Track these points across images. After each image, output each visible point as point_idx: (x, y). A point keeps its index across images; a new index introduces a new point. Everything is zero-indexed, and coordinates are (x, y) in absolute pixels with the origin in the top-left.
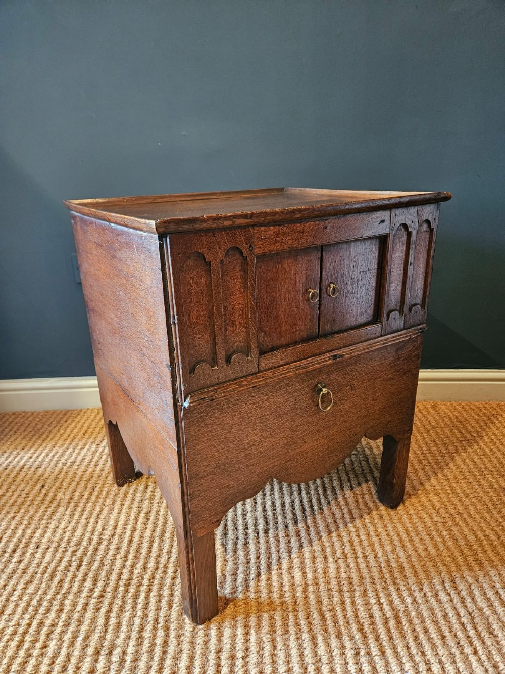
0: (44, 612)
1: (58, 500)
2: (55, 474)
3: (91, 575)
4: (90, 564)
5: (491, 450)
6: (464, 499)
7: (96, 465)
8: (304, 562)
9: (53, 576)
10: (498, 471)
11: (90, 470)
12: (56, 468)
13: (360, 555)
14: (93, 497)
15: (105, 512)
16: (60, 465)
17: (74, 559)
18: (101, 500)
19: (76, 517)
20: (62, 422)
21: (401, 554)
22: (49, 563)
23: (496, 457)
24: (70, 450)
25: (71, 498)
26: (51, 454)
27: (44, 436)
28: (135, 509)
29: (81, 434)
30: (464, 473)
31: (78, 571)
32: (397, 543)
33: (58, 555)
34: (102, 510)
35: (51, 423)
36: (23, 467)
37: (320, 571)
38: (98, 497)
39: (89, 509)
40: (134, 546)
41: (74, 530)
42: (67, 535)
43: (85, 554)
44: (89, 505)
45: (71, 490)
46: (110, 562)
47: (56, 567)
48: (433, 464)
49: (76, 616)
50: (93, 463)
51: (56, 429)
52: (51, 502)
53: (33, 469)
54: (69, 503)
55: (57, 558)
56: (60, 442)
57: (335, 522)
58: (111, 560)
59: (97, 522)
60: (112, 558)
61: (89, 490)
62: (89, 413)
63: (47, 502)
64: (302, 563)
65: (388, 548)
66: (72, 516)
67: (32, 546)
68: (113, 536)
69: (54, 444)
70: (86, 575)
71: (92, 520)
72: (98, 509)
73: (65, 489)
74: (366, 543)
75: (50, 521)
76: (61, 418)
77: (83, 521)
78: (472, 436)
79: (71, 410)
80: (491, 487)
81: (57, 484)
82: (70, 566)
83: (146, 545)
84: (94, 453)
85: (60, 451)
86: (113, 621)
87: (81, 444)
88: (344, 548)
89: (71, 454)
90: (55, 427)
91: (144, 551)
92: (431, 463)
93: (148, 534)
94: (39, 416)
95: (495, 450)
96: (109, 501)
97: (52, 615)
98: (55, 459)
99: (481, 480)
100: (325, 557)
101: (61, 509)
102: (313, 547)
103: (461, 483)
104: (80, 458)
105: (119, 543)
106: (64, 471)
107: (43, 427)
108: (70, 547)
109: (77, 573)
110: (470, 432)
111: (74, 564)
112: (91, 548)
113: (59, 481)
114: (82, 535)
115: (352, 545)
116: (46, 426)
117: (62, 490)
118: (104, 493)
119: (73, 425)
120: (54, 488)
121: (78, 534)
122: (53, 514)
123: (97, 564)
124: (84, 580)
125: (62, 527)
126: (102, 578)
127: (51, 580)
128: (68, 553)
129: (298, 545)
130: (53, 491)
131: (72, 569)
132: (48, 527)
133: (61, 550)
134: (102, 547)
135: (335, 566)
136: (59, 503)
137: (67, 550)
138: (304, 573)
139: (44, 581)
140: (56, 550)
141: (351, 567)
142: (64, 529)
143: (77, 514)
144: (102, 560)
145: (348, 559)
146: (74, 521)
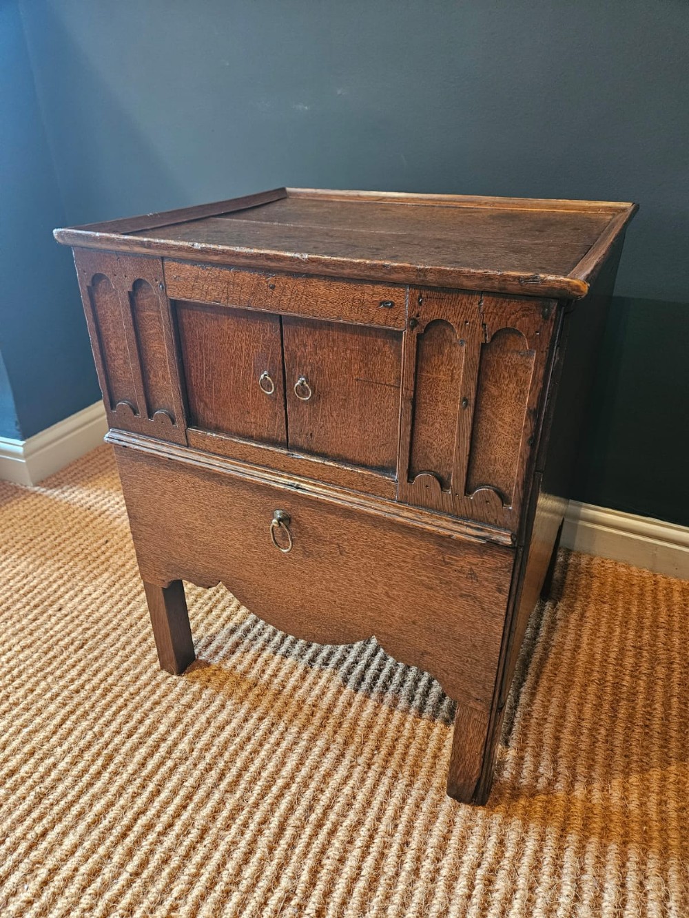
0: (17, 686)
1: (109, 563)
3: (83, 663)
4: (91, 649)
8: (311, 750)
9: (51, 648)
17: (80, 637)
19: (114, 589)
22: (57, 632)
31: (75, 653)
33: (71, 627)
36: (104, 512)
37: (322, 770)
41: (103, 603)
42: (93, 606)
43: (94, 636)
46: (110, 655)
47: (60, 639)
49: (41, 702)
52: (103, 563)
53: (111, 518)
55: (68, 630)
57: (391, 712)
58: (112, 654)
59: (129, 604)
60: (114, 651)
63: (99, 561)
64: (308, 750)
67: (56, 607)
71: (126, 599)
75: (88, 584)
77: (116, 597)
82: (72, 644)
86: (68, 724)
88: (375, 754)
97: (21, 692)
100: (341, 756)
101: (106, 575)
102: (336, 736)
108: (86, 622)
109: (73, 655)
111: (77, 644)
112: (103, 632)
113: (126, 539)
114: (105, 614)
115: (390, 754)
117: (121, 552)
120: (116, 547)
121: (102, 610)
122: (95, 578)
123: (96, 653)
124: (74, 666)
125: (94, 596)
126: (89, 672)
127: (46, 653)
128: (80, 629)
129: (319, 724)
130: (112, 550)
131: (72, 648)
132: (81, 591)
133: (77, 622)
134: (114, 635)
135: (345, 773)
136: (109, 566)
137: (81, 625)
138: (301, 763)
139: (40, 651)
140: (72, 621)
141: (365, 783)
142: (94, 599)
143: (117, 585)
144: (103, 651)
145: (371, 771)
146: (108, 594)
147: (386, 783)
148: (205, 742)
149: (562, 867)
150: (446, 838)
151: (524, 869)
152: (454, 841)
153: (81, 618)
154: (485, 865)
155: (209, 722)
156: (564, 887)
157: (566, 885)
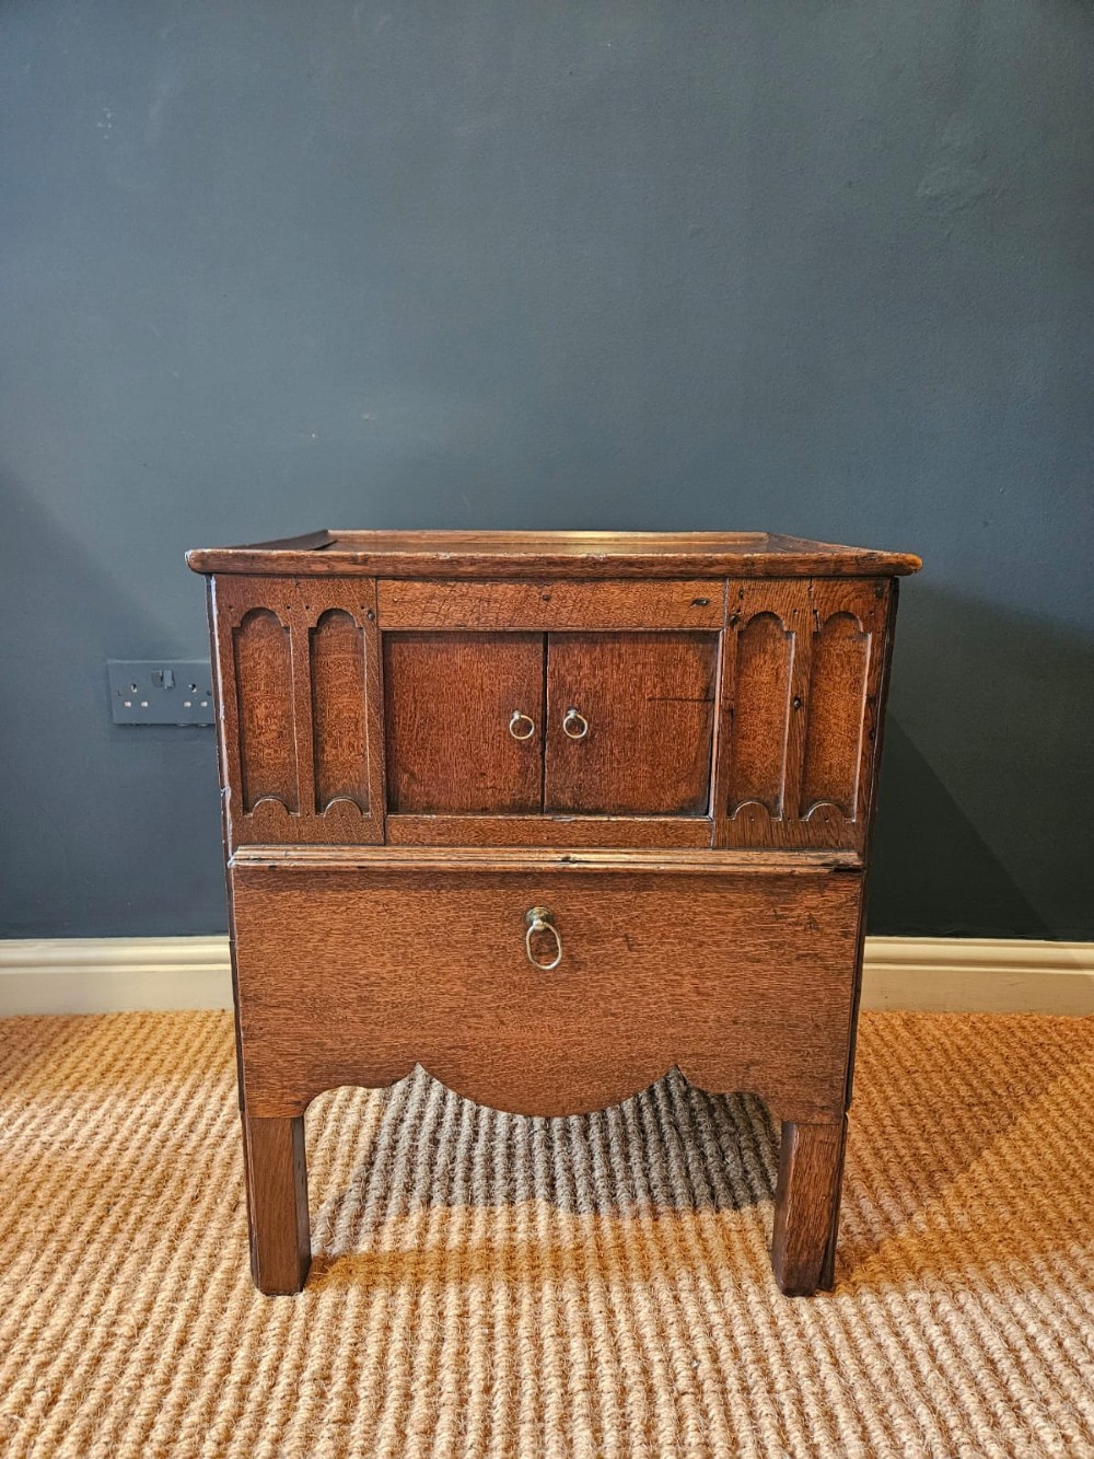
1: (19, 1235)
2: (22, 1168)
3: (75, 1428)
4: (79, 1397)
5: (1039, 1128)
6: (979, 1246)
7: (122, 1149)
8: (598, 1402)
10: (1055, 1177)
11: (106, 1161)
12: (26, 1155)
13: (733, 1384)
14: (105, 1230)
15: (128, 1268)
16: (36, 1149)
17: (40, 1383)
18: (122, 1237)
19: (58, 1278)
20: (55, 1045)
21: (832, 1384)
23: (1051, 1144)
24: (65, 1112)
25: (52, 1231)
26: (20, 1121)
27: (10, 1076)
28: (201, 1262)
29: (95, 1074)
30: (977, 1181)
31: (46, 1415)
32: (821, 1354)
34: (121, 1262)
35: (30, 1046)
37: (636, 1424)
38: (116, 1229)
39: (91, 1259)
40: (190, 1354)
41: (49, 1310)
42: (32, 1321)
43: (68, 1371)
44: (94, 1247)
45: (53, 1210)
46: (126, 1394)
48: (907, 1159)
50: (115, 1145)
51: (40, 1059)
54: (45, 1241)
56: (44, 1093)
57: (676, 1299)
58: (130, 1389)
59: (107, 1292)
60: (131, 1384)
61: (97, 1210)
62: (120, 1023)
64: (594, 1403)
65: (801, 1367)
66: (48, 1274)
68: (141, 1327)
69: (29, 1095)
70: (65, 1425)
71: (95, 1287)
72: (112, 1258)
73: (41, 1207)
74: (747, 1355)
76: (55, 1035)
77: (73, 1290)
78: (995, 1093)
79: (81, 1016)
80: (1041, 1216)
81: (23, 1195)
82: (28, 1401)
83: (217, 1353)
84: (122, 1119)
85: (42, 1113)
87: (92, 1097)
88: (696, 1368)
89: (65, 1122)
90: (37, 1055)
91: (212, 1368)
92: (901, 1157)
93: (226, 1324)
95: (1048, 1128)
96: (141, 1239)
99: (1017, 1200)
100: (650, 1391)
101: (25, 1258)
102: (623, 1365)
103: (971, 1206)
104: (85, 1131)
105: (153, 1347)
106: (44, 1161)
107: (10, 1054)
108: (34, 1353)
109: (43, 1422)
110: (990, 1085)
111: (39, 1398)
112: (86, 1356)
113: (30, 1187)
114: (68, 1325)
115: (715, 1359)
116: (16, 1053)
117: (34, 1210)
118: (132, 1219)
119: (78, 1053)
121: (58, 1320)
129: (586, 1359)
135: (673, 1414)
137: (25, 1363)
138: (597, 1431)
141: (710, 1415)
142: (27, 1307)
143: (61, 1270)
144: (107, 1390)
145: (705, 1396)
146: (52, 1289)
147: (739, 1401)
149: (1019, 1408)
156: (1041, 1433)
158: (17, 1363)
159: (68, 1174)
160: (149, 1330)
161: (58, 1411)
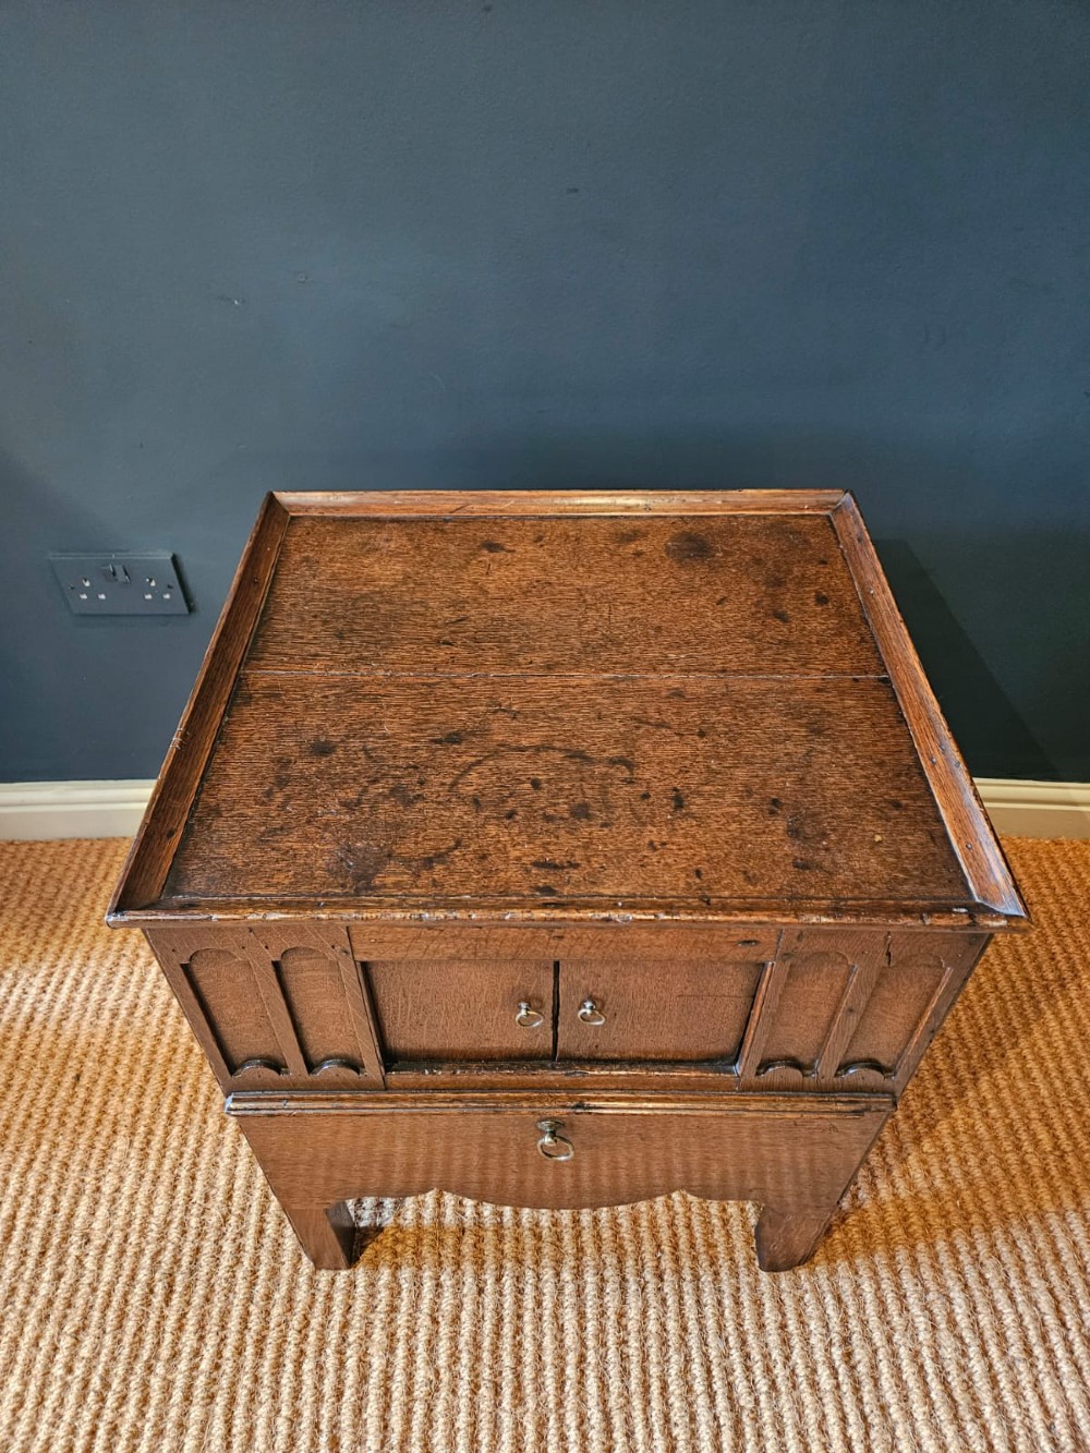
0: (115, 1405)
1: (111, 1118)
2: (98, 1040)
3: (192, 1317)
4: (189, 1287)
9: (122, 1316)
12: (100, 1022)
13: (687, 1273)
14: (181, 1110)
15: (207, 1152)
16: (106, 1014)
17: (157, 1276)
18: (197, 1118)
19: (151, 1165)
20: (97, 881)
22: (112, 1284)
24: (123, 971)
25: (138, 1111)
26: (85, 982)
27: (64, 925)
31: (167, 1305)
33: (127, 1264)
34: (200, 1142)
35: (75, 881)
36: (31, 1019)
37: (611, 1313)
38: (191, 1109)
39: (175, 1143)
41: (151, 1198)
42: (139, 1210)
43: (176, 1261)
44: (174, 1131)
45: (134, 1089)
46: (225, 1284)
47: (126, 1294)
49: (174, 1413)
51: (87, 901)
52: (99, 1122)
53: (52, 1025)
54: (134, 1125)
55: (126, 1271)
58: (226, 1279)
59: (193, 1178)
60: (227, 1275)
61: (170, 1092)
63: (91, 1123)
64: (580, 1293)
66: (144, 1156)
67: (75, 1239)
68: (225, 1219)
69: (87, 948)
70: (183, 1315)
71: (184, 1172)
72: (192, 1142)
73: (123, 1085)
75: (102, 1172)
76: (95, 866)
77: (166, 1177)
79: (114, 839)
81: (106, 1073)
82: (152, 1291)
85: (103, 971)
86: (239, 1424)
88: (660, 1258)
89: (125, 984)
90: (83, 896)
94: (47, 860)
97: (131, 1411)
98: (95, 996)
100: (623, 1281)
101: (120, 1143)
102: (603, 1256)
104: (144, 995)
105: (238, 1237)
106: (116, 1032)
107: (59, 892)
108: (148, 1243)
109: (166, 1312)
111: (159, 1289)
112: (187, 1249)
113: (110, 1062)
114: (168, 1214)
115: (675, 1249)
116: (65, 890)
117: (118, 1089)
118: (202, 1099)
120: (101, 1082)
121: (158, 1210)
122: (105, 1154)
123: (200, 1290)
124: (181, 1328)
125: (126, 1190)
126: (212, 1325)
127: (120, 1326)
128: (146, 1261)
129: (574, 1250)
130: (99, 1090)
131: (157, 1301)
132: (98, 1189)
133: (130, 1251)
134: (208, 1247)
135: (639, 1303)
136: (115, 1123)
137: (142, 1252)
138: (581, 1315)
139: (108, 1329)
140: (122, 1252)
141: (668, 1303)
142: (132, 1196)
143: (153, 1154)
144: (209, 1280)
145: (666, 1284)
146: (149, 1177)
147: (690, 1291)
148: (449, 1352)
149: (905, 1296)
150: (783, 1327)
151: (874, 1322)
152: (792, 1326)
153: (133, 1239)
154: (836, 1338)
155: (435, 1321)
156: (917, 1320)
157: (917, 1316)
158: (135, 1253)
159: (140, 1045)
160: (233, 1220)
161: (176, 1299)
